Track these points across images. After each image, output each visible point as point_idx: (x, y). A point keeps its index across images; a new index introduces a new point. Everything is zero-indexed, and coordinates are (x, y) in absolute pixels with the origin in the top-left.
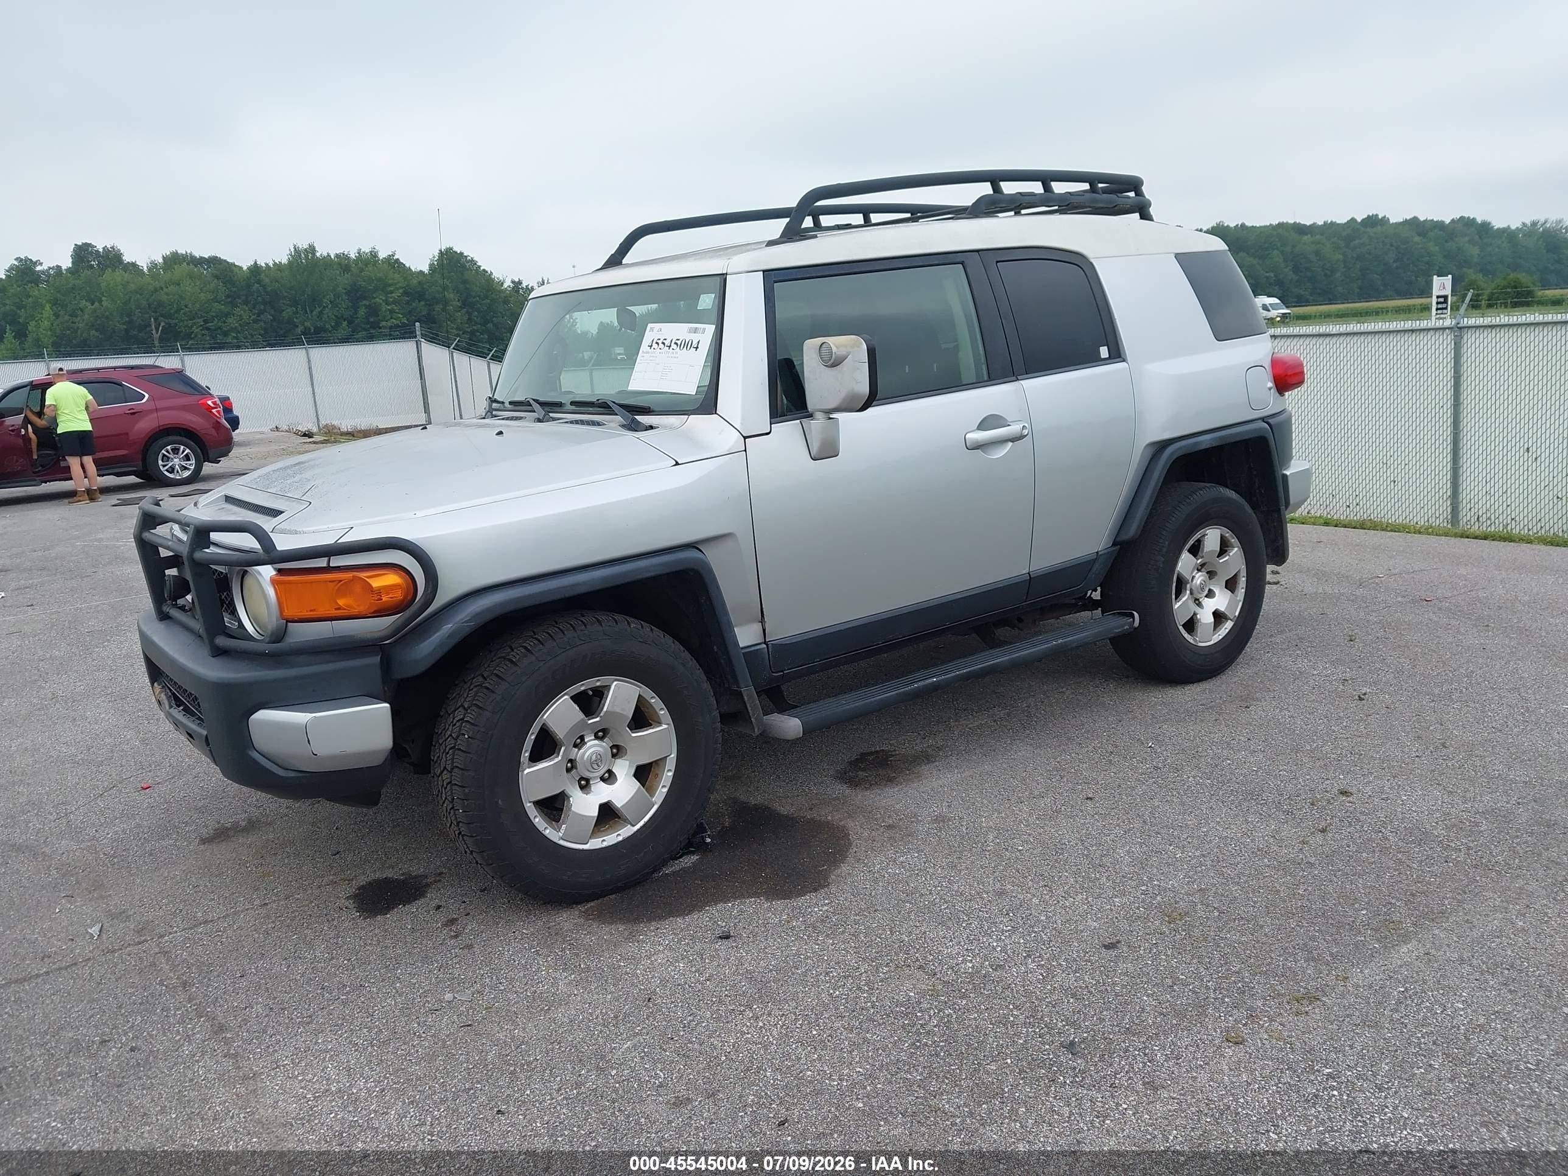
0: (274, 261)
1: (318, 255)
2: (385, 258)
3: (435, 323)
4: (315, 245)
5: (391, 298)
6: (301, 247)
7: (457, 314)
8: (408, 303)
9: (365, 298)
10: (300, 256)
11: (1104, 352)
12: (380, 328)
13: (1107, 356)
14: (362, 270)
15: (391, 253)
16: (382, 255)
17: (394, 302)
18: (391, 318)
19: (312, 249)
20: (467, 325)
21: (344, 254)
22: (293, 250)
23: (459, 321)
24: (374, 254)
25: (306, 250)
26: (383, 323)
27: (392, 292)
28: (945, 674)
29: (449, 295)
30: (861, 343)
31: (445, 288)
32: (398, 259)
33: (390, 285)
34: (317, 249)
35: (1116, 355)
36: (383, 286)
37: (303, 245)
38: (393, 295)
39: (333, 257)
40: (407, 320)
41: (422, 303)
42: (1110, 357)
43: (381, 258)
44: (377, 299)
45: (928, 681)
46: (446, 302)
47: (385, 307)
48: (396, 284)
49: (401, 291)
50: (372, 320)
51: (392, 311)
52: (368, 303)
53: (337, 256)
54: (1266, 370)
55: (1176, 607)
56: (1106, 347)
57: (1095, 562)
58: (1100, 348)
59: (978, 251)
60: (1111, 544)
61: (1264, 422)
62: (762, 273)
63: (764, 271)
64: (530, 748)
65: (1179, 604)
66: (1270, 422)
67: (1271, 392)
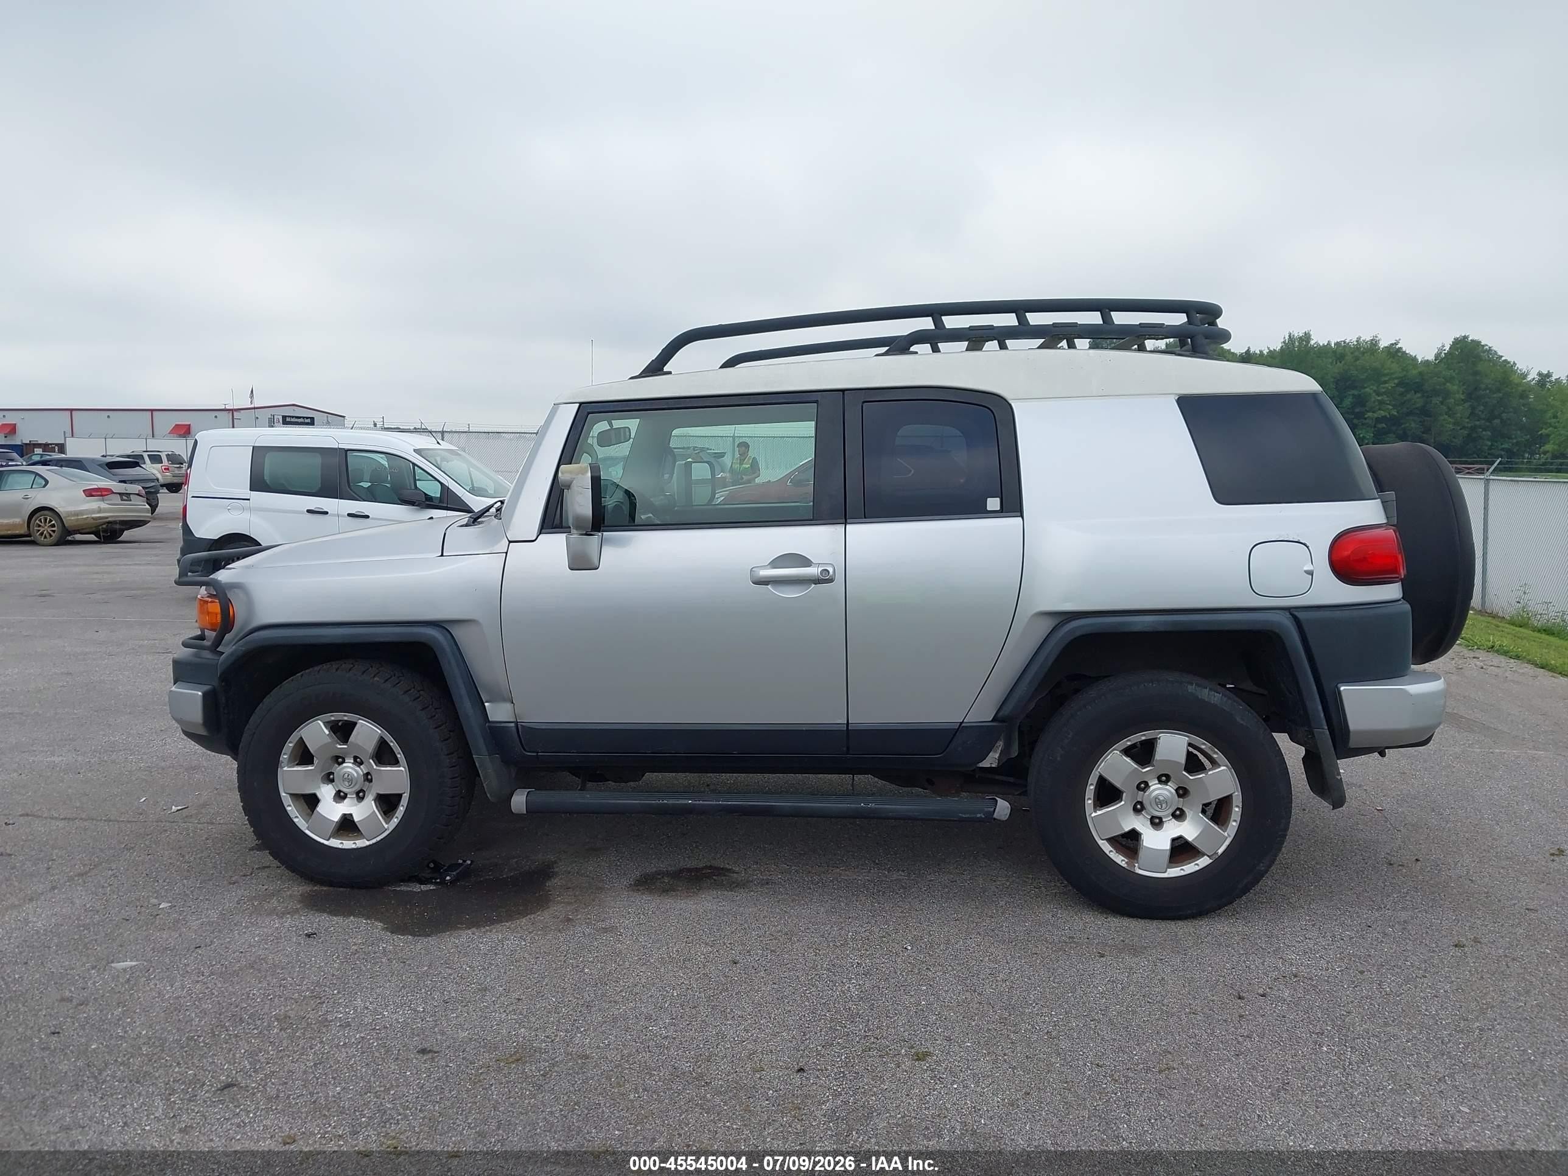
0: (1268, 348)
1: (1312, 342)
2: (1386, 347)
3: (1430, 416)
4: (1311, 333)
5: (1384, 388)
6: (1296, 335)
7: (1457, 408)
8: (1402, 394)
9: (1355, 388)
10: (1293, 344)
11: (993, 504)
12: (1366, 419)
13: (998, 508)
14: (1357, 359)
15: (1394, 342)
16: (1383, 344)
17: (1385, 393)
18: (1379, 409)
19: (1307, 337)
20: (1467, 420)
21: (1345, 342)
22: (1287, 338)
23: (1459, 415)
24: (1374, 343)
25: (1300, 338)
26: (1370, 414)
27: (1385, 382)
28: (701, 800)
29: (1453, 387)
30: (587, 472)
31: (1450, 380)
32: (1401, 348)
33: (1385, 375)
34: (1312, 337)
35: (1013, 506)
36: (1377, 375)
37: (1298, 332)
38: (1387, 385)
39: (1333, 345)
40: (1398, 412)
41: (1419, 395)
42: (1002, 510)
43: (1382, 347)
44: (1367, 390)
46: (1447, 394)
47: (1375, 397)
48: (1392, 374)
49: (1396, 381)
50: (1357, 410)
51: (1381, 402)
52: (1356, 392)
53: (1337, 344)
54: (1308, 547)
55: (1094, 815)
56: (998, 499)
57: (956, 732)
58: (988, 499)
59: (843, 391)
60: (991, 719)
61: (1288, 614)
62: (578, 404)
63: (581, 404)
64: (289, 752)
65: (1099, 813)
66: (1300, 615)
67: (1311, 577)
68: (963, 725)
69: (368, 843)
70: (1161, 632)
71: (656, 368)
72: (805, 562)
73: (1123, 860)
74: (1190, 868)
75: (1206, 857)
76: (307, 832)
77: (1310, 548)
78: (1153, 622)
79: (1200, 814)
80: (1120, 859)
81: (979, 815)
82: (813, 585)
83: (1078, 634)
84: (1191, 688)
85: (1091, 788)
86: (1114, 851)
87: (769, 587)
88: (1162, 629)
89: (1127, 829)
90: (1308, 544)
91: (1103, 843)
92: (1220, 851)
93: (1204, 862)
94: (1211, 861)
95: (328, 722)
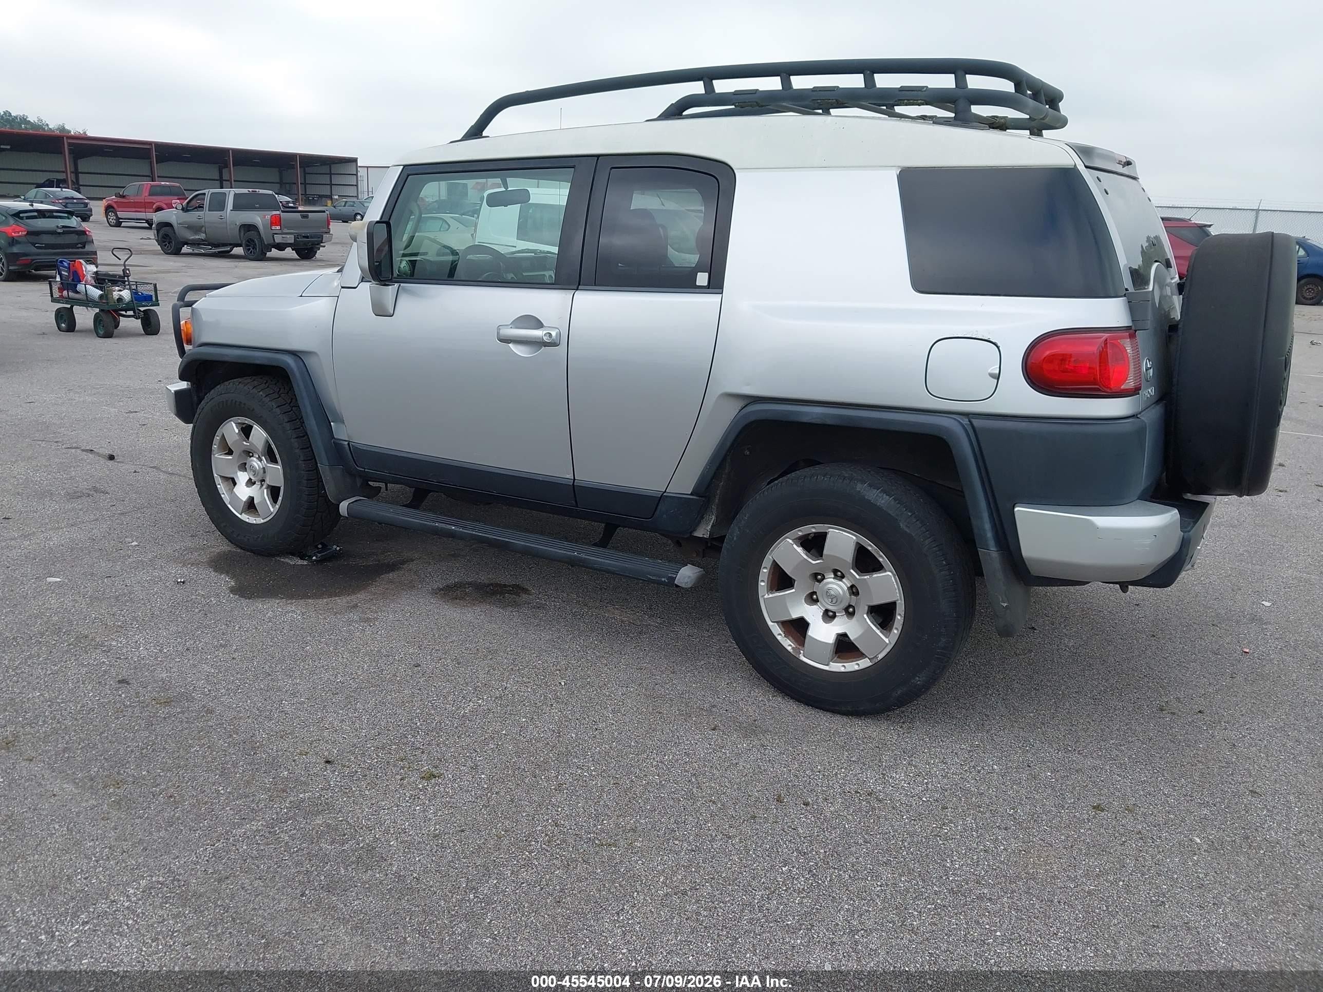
11: (702, 279)
13: (706, 284)
28: (464, 528)
35: (716, 285)
42: (708, 287)
45: (448, 527)
54: (998, 347)
55: (766, 596)
56: (707, 274)
57: (660, 500)
58: (699, 273)
59: (598, 156)
60: (690, 493)
61: (967, 420)
62: (402, 167)
63: (405, 166)
64: (217, 444)
65: (771, 596)
66: (976, 422)
67: (996, 381)
68: (665, 494)
69: (262, 521)
70: (829, 425)
71: (476, 132)
72: (539, 325)
73: (790, 645)
74: (852, 666)
75: (867, 659)
76: (229, 506)
77: (1000, 348)
78: (822, 414)
79: (865, 616)
80: (788, 644)
81: (663, 579)
82: (543, 348)
83: (752, 418)
84: (859, 487)
85: (765, 571)
86: (783, 635)
87: (510, 345)
88: (829, 422)
89: (795, 615)
90: (999, 345)
91: (772, 625)
92: (880, 656)
93: (864, 663)
94: (871, 664)
95: (239, 423)
